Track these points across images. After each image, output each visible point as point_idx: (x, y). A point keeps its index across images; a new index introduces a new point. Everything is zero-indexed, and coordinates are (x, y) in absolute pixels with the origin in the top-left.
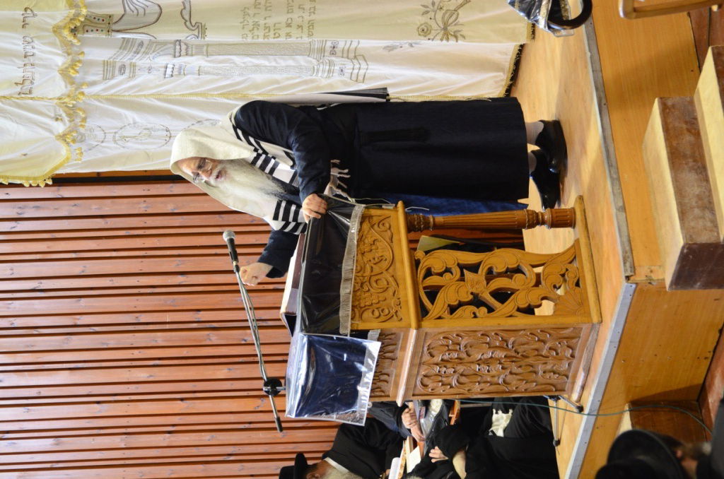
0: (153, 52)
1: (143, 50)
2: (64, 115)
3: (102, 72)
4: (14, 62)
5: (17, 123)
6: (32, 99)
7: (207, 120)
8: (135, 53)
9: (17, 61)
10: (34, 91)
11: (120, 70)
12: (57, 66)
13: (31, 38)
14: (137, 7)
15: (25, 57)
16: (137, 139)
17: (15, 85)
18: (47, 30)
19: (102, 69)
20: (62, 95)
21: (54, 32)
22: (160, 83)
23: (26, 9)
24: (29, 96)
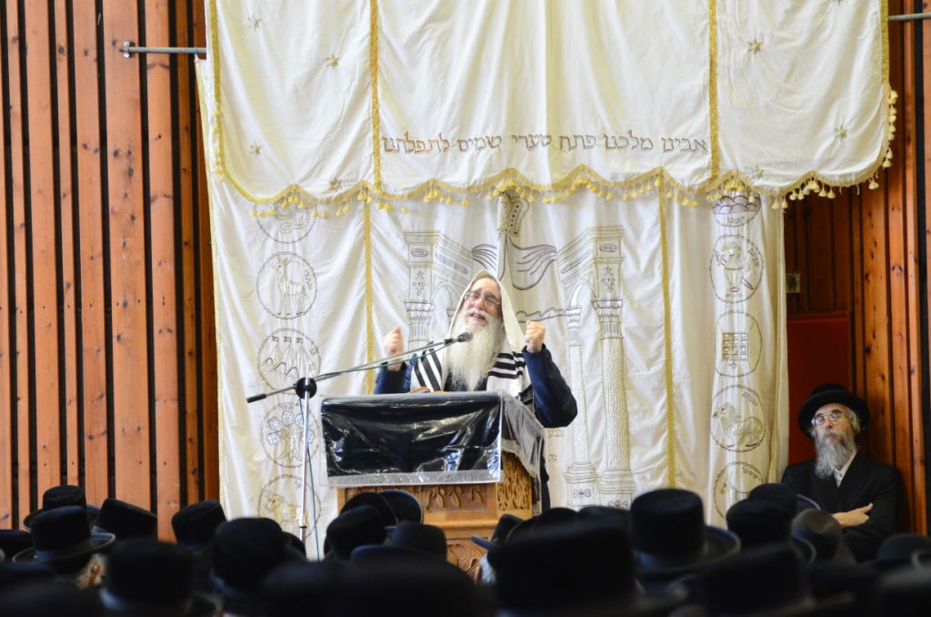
0: (456, 286)
1: (459, 273)
2: (340, 191)
3: (416, 229)
4: (453, 128)
5: (325, 139)
6: (376, 153)
7: (320, 359)
8: (456, 264)
9: (454, 131)
10: (391, 155)
11: (419, 250)
12: (443, 177)
13: (498, 145)
14: (533, 262)
15: (459, 141)
16: (282, 280)
17: (404, 132)
18: (509, 162)
19: (422, 230)
20: (385, 186)
21: (507, 171)
22: (395, 298)
23: (549, 137)
24: (382, 149)
